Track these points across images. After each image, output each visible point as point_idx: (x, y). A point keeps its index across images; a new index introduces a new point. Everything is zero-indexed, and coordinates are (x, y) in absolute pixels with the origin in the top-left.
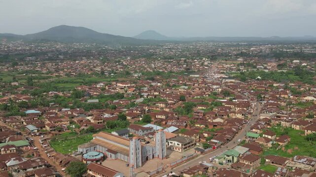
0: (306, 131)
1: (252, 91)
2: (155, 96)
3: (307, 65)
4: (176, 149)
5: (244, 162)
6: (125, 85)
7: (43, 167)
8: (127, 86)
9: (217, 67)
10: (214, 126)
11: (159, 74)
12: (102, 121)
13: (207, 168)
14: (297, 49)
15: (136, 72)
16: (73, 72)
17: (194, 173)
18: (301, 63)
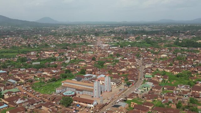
0: (175, 72)
1: (131, 53)
2: (75, 58)
3: (151, 38)
4: (113, 86)
5: (155, 90)
6: (51, 53)
7: (42, 102)
8: (52, 53)
9: (101, 40)
10: (123, 73)
11: (67, 45)
12: (55, 74)
13: (137, 95)
14: (141, 29)
15: (51, 44)
16: (7, 46)
17: (133, 97)
18: (147, 37)
